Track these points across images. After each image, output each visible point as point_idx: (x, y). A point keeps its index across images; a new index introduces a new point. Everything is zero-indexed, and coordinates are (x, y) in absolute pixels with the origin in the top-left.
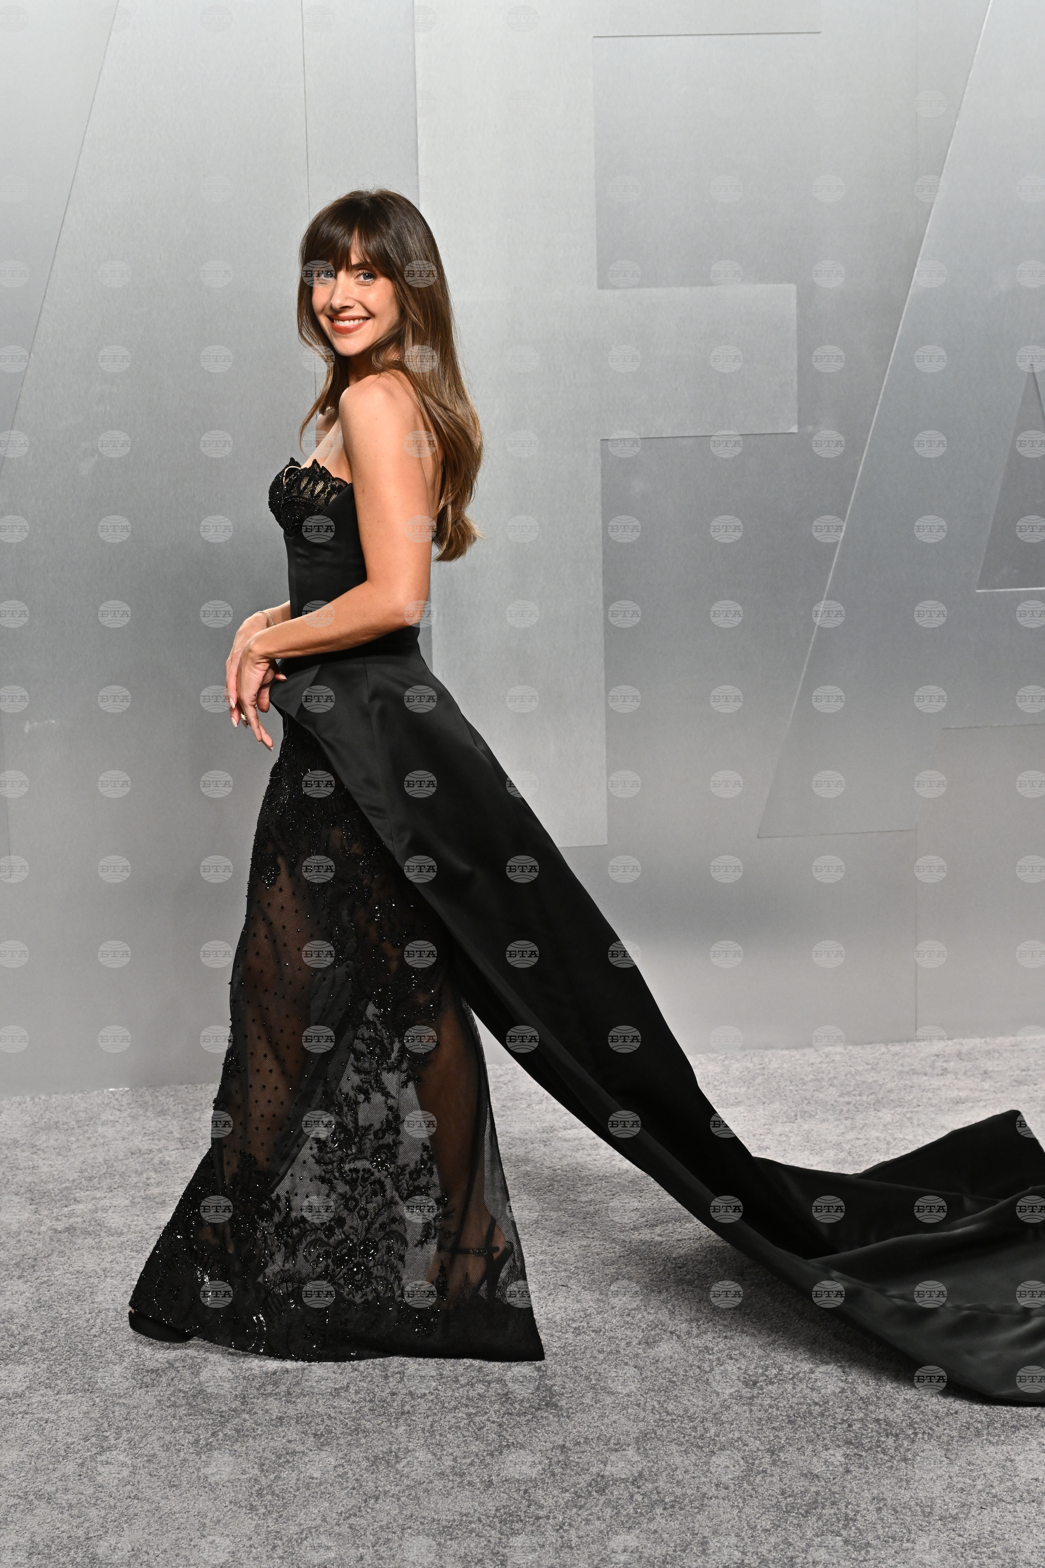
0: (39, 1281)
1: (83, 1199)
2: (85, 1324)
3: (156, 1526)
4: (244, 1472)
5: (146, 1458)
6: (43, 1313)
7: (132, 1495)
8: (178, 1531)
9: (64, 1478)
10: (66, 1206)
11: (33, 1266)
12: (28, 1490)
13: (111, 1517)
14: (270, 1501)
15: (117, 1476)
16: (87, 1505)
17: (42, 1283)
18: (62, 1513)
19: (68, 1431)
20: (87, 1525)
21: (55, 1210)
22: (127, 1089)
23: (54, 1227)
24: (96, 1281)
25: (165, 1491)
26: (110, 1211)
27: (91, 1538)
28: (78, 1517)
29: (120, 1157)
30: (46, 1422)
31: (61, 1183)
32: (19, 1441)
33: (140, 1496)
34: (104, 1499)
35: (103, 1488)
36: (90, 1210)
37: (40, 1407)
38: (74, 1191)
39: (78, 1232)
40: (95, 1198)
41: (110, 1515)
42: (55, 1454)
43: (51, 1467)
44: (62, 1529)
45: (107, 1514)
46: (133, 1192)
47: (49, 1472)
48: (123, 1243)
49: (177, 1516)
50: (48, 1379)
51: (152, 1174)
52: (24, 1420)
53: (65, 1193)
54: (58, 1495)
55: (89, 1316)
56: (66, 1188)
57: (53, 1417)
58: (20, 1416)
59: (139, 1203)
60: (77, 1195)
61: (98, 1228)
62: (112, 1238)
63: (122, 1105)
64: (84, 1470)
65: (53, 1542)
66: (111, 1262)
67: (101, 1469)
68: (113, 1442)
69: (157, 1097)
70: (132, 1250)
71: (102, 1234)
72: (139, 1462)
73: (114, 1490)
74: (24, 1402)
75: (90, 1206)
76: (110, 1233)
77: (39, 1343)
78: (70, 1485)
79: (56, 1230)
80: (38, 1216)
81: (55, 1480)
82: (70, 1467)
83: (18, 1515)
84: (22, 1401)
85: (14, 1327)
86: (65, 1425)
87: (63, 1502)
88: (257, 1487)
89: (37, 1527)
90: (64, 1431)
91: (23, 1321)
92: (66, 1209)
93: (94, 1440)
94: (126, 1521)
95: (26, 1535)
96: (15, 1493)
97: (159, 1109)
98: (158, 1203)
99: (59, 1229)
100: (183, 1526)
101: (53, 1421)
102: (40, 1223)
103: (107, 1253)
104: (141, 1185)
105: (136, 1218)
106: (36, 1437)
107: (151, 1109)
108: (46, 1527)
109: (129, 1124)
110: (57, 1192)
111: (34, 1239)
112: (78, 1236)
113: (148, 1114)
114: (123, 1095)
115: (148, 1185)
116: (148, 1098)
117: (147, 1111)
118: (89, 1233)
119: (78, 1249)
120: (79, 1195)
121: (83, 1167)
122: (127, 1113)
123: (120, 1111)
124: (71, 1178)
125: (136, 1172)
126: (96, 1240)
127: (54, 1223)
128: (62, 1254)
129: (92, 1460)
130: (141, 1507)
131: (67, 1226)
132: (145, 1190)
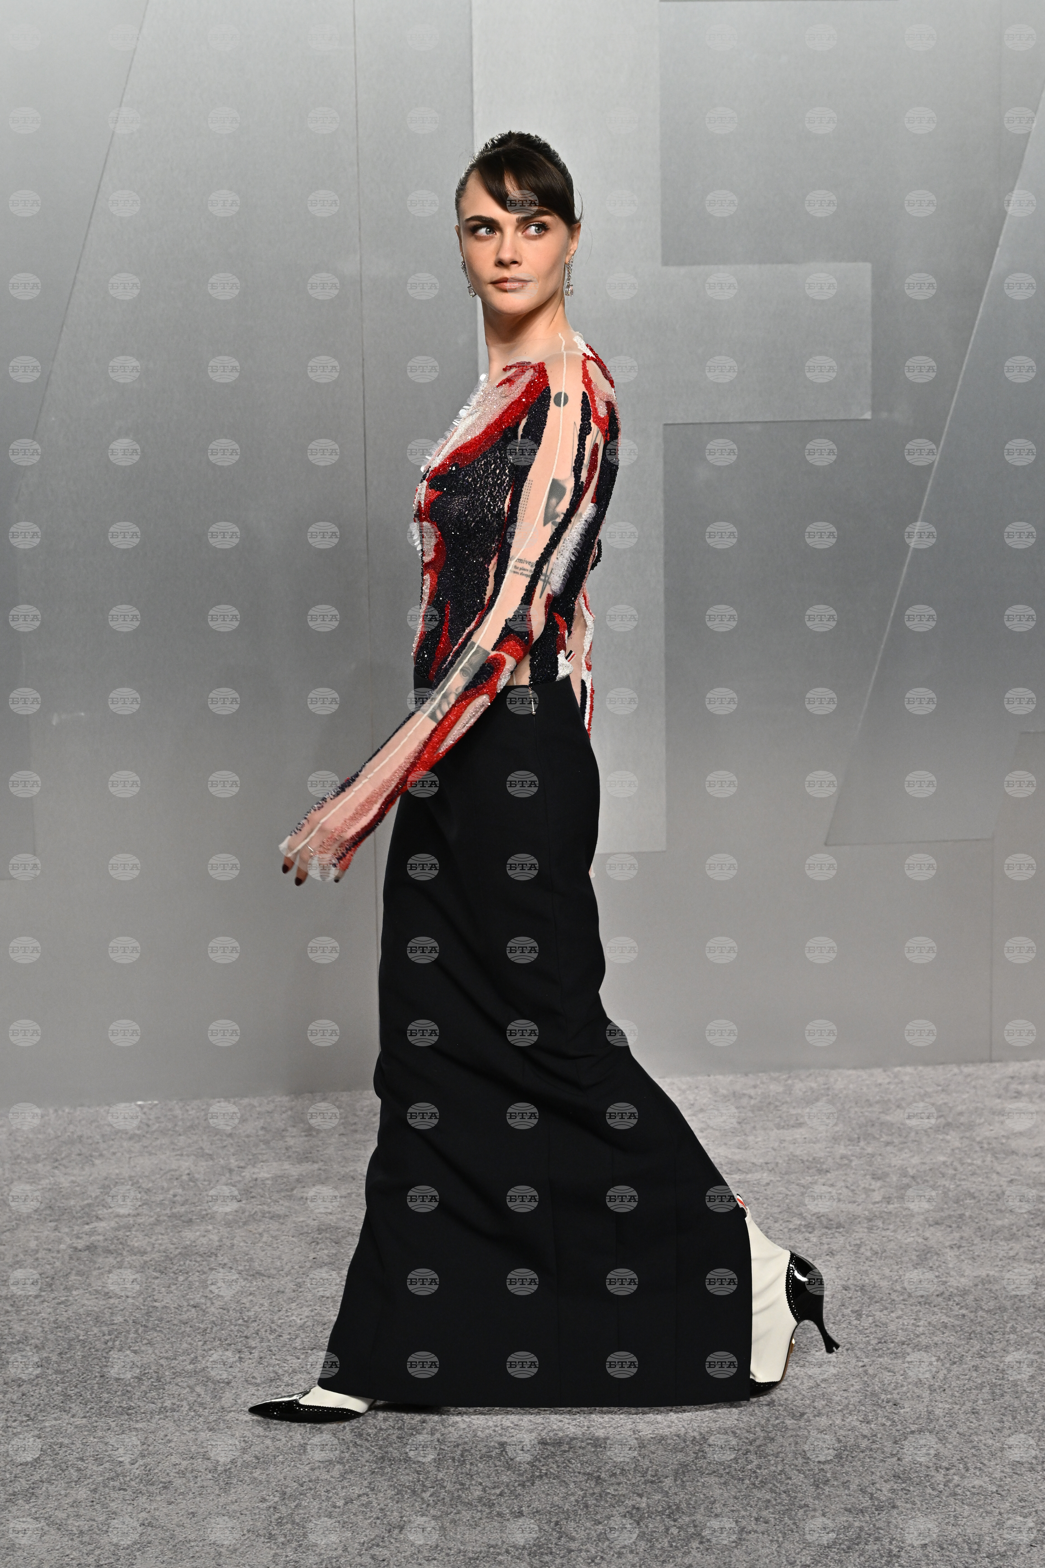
0: (56, 1301)
1: (107, 1216)
2: (104, 1346)
3: (169, 1554)
4: (263, 1500)
6: (59, 1334)
7: (146, 1522)
9: (75, 1504)
10: (87, 1224)
11: (51, 1285)
14: (290, 1530)
17: (59, 1304)
18: (72, 1540)
20: (97, 1552)
21: (76, 1228)
22: (156, 1102)
23: (74, 1245)
24: (117, 1301)
26: (134, 1229)
28: (89, 1544)
29: (147, 1174)
31: (83, 1200)
33: (154, 1522)
36: (112, 1228)
38: (97, 1209)
39: (100, 1250)
40: (118, 1216)
46: (158, 1210)
48: (146, 1262)
49: (192, 1544)
51: (180, 1191)
53: (87, 1210)
54: (69, 1521)
55: (107, 1338)
56: (89, 1205)
57: (66, 1441)
59: (164, 1221)
60: (99, 1212)
61: (121, 1246)
62: (134, 1258)
63: (149, 1119)
64: (97, 1496)
67: (114, 1495)
69: (187, 1111)
70: (155, 1270)
71: (125, 1253)
75: (113, 1224)
76: (133, 1252)
77: (55, 1365)
78: (82, 1512)
79: (76, 1249)
80: (57, 1234)
81: (67, 1506)
82: (82, 1493)
87: (74, 1529)
88: (277, 1515)
89: (46, 1554)
91: (38, 1342)
92: (87, 1227)
94: (138, 1549)
97: (188, 1124)
98: (184, 1222)
99: (80, 1247)
100: (198, 1554)
102: (60, 1241)
104: (167, 1202)
105: (160, 1237)
107: (180, 1123)
108: (55, 1554)
109: (157, 1139)
110: (78, 1208)
111: (53, 1257)
112: (99, 1255)
113: (177, 1129)
114: (151, 1109)
115: (174, 1202)
116: (178, 1112)
117: (176, 1125)
118: (110, 1252)
119: (99, 1268)
120: (102, 1212)
121: (107, 1183)
122: (155, 1127)
123: (148, 1126)
124: (94, 1195)
125: (163, 1188)
126: (118, 1259)
127: (74, 1240)
128: (80, 1273)
129: (105, 1486)
130: (155, 1535)
131: (88, 1244)
132: (171, 1208)
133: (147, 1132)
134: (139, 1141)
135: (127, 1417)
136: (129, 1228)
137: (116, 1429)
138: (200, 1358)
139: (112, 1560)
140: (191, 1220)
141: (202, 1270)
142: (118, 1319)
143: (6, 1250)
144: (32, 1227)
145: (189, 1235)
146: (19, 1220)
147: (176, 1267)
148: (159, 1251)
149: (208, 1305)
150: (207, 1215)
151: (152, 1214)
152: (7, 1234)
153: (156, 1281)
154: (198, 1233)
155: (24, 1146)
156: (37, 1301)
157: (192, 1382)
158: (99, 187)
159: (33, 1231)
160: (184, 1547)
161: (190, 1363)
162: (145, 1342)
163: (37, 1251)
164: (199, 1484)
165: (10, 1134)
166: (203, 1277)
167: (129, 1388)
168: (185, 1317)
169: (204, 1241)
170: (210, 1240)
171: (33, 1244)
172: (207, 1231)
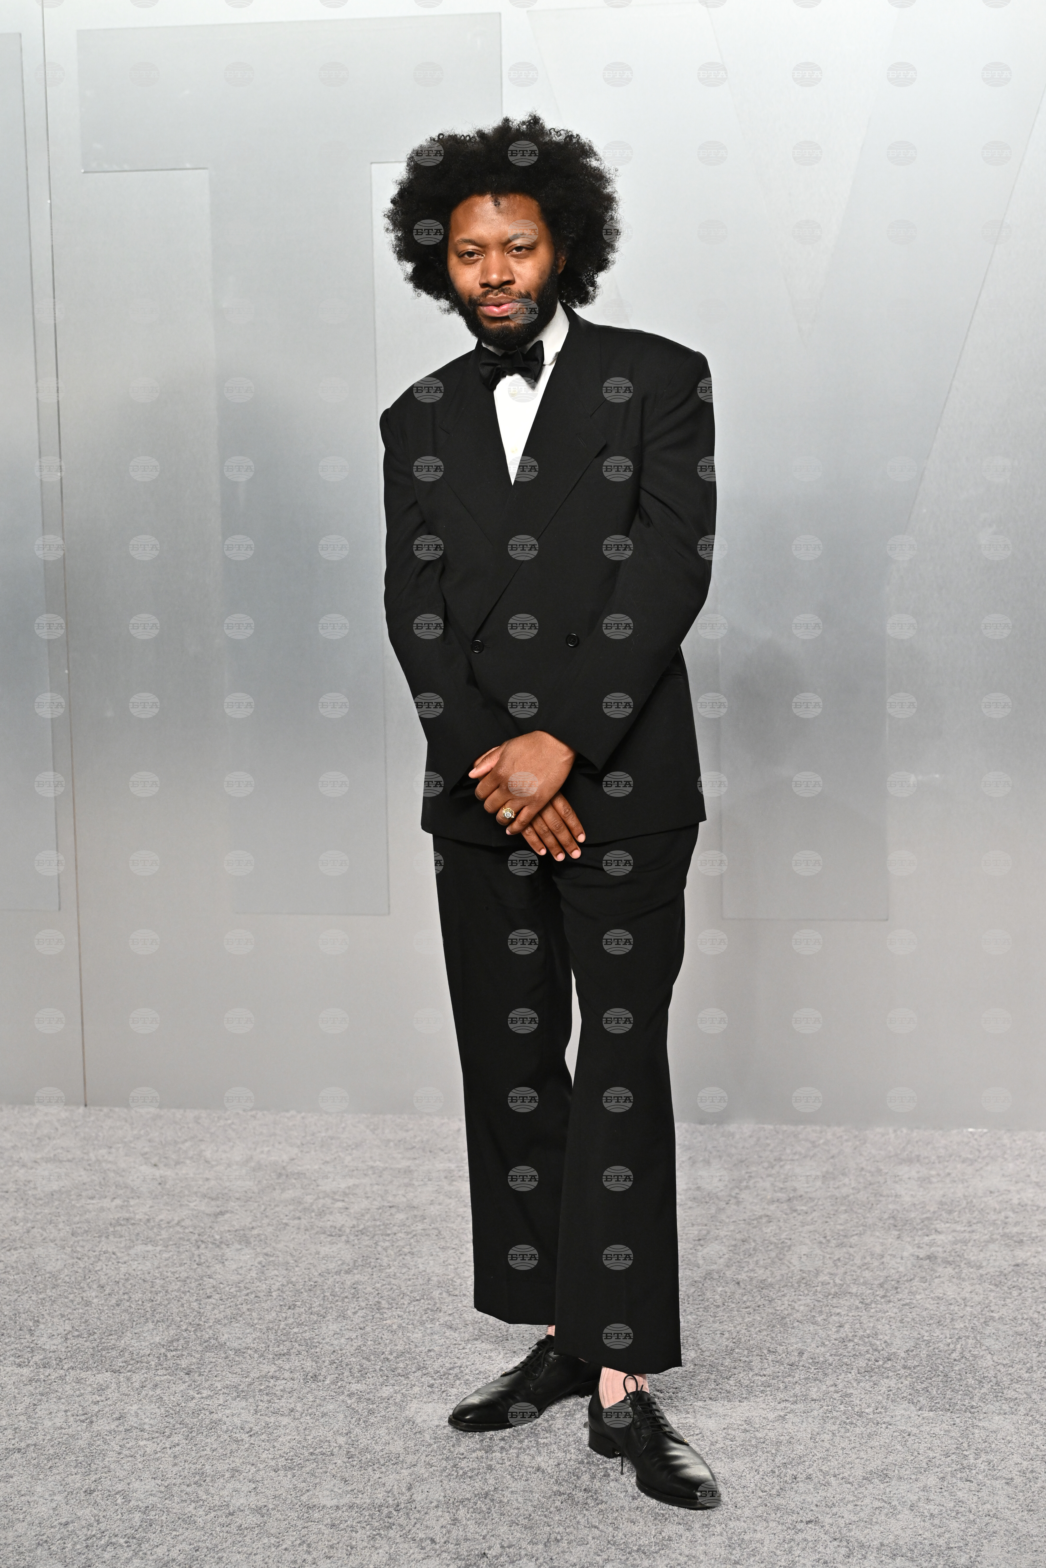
0: (902, 1302)
1: (945, 1230)
2: (946, 1348)
5: (1004, 1481)
6: (905, 1332)
7: (991, 1513)
8: (1035, 1553)
9: (925, 1489)
10: (927, 1236)
11: (896, 1288)
12: (892, 1495)
13: (971, 1531)
15: (977, 1493)
16: (947, 1517)
17: (903, 1305)
18: (924, 1521)
19: (929, 1446)
20: (947, 1535)
21: (917, 1238)
22: (985, 1130)
23: (916, 1254)
24: (956, 1308)
25: (1023, 1514)
26: (970, 1244)
27: (952, 1548)
29: (980, 1195)
30: (909, 1435)
31: (923, 1213)
32: (883, 1449)
34: (964, 1513)
35: (963, 1503)
36: (949, 1241)
37: (903, 1420)
38: (935, 1222)
39: (939, 1260)
40: (954, 1231)
41: (970, 1530)
42: (918, 1466)
43: (913, 1477)
44: (924, 1536)
45: (967, 1528)
46: (991, 1229)
47: (911, 1481)
48: (982, 1276)
49: (1035, 1539)
50: (910, 1394)
51: (1010, 1214)
52: (888, 1430)
53: (926, 1223)
54: (921, 1504)
55: (949, 1341)
56: (928, 1218)
57: (915, 1430)
58: (884, 1426)
59: (997, 1240)
60: (938, 1226)
61: (958, 1259)
62: (972, 1270)
63: (981, 1146)
64: (945, 1484)
65: (916, 1547)
66: (971, 1292)
67: (960, 1484)
68: (972, 1461)
69: (1014, 1141)
70: (990, 1283)
71: (962, 1265)
72: (998, 1484)
73: (973, 1506)
74: (888, 1413)
75: (950, 1237)
76: (969, 1264)
77: (902, 1360)
78: (932, 1497)
79: (918, 1257)
80: (900, 1242)
81: (917, 1489)
82: (932, 1480)
83: (883, 1518)
84: (886, 1412)
85: (878, 1343)
86: (926, 1440)
87: (925, 1511)
89: (900, 1531)
90: (926, 1445)
91: (886, 1338)
92: (926, 1238)
93: (954, 1457)
94: (985, 1537)
95: (890, 1536)
96: (880, 1497)
97: (1017, 1153)
98: (1016, 1242)
99: (921, 1256)
100: (1040, 1549)
101: (915, 1435)
102: (903, 1249)
103: (967, 1283)
104: (999, 1222)
105: (994, 1254)
106: (899, 1447)
107: (1009, 1152)
108: (909, 1532)
109: (987, 1164)
110: (919, 1221)
111: (897, 1263)
112: (939, 1265)
113: (1006, 1156)
114: (981, 1136)
115: (1006, 1223)
116: (1006, 1141)
117: (1005, 1153)
118: (949, 1263)
119: (939, 1277)
120: (940, 1226)
121: (944, 1200)
122: (986, 1153)
123: (979, 1151)
124: (932, 1210)
125: (995, 1210)
126: (957, 1270)
127: (916, 1249)
128: (923, 1280)
129: (953, 1476)
130: (1000, 1526)
131: (928, 1254)
132: (1003, 1228)
133: (979, 1157)
134: (971, 1165)
135: (970, 1415)
136: (965, 1242)
137: (962, 1424)
138: (1035, 1368)
139: (962, 1545)
140: (1022, 1241)
141: (1034, 1288)
142: (959, 1325)
143: (855, 1252)
144: (877, 1234)
145: (1021, 1254)
146: (865, 1226)
147: (1010, 1283)
148: (994, 1267)
149: (1041, 1320)
150: (1037, 1237)
151: (986, 1232)
152: (855, 1237)
153: (993, 1294)
154: (1029, 1254)
155: (867, 1160)
156: (882, 1300)
157: (1029, 1389)
158: (977, 303)
159: (878, 1237)
160: (1027, 1541)
161: (1027, 1372)
162: (984, 1348)
163: (883, 1256)
164: (1039, 1485)
165: (855, 1149)
166: (1035, 1294)
167: (970, 1389)
168: (1020, 1329)
169: (1035, 1261)
170: (1040, 1260)
171: (878, 1250)
172: (1038, 1252)
